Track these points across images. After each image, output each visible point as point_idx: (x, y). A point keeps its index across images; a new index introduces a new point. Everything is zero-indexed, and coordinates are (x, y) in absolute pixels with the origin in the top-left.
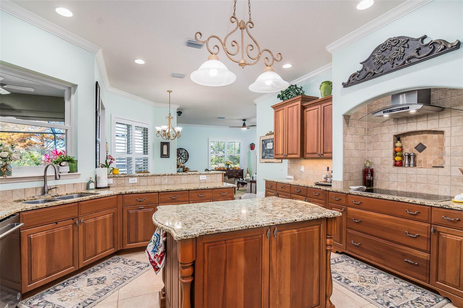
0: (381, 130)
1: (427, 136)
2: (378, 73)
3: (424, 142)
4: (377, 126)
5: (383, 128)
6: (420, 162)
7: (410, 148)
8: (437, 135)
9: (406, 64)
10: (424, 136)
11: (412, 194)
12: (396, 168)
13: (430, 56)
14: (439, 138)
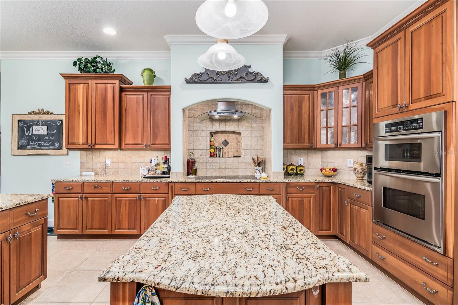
0: (200, 127)
1: (229, 135)
2: (218, 81)
3: (227, 139)
4: (196, 123)
5: (202, 125)
6: (225, 153)
7: (218, 143)
8: (235, 135)
9: (238, 81)
10: (227, 135)
11: (223, 177)
12: (212, 158)
13: (253, 81)
14: (236, 136)
